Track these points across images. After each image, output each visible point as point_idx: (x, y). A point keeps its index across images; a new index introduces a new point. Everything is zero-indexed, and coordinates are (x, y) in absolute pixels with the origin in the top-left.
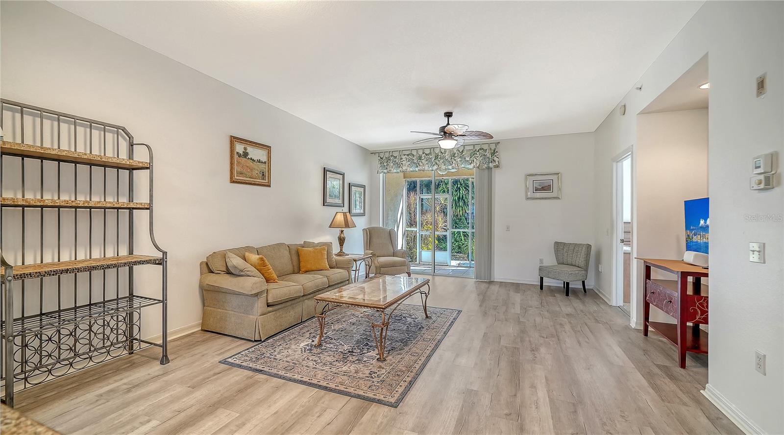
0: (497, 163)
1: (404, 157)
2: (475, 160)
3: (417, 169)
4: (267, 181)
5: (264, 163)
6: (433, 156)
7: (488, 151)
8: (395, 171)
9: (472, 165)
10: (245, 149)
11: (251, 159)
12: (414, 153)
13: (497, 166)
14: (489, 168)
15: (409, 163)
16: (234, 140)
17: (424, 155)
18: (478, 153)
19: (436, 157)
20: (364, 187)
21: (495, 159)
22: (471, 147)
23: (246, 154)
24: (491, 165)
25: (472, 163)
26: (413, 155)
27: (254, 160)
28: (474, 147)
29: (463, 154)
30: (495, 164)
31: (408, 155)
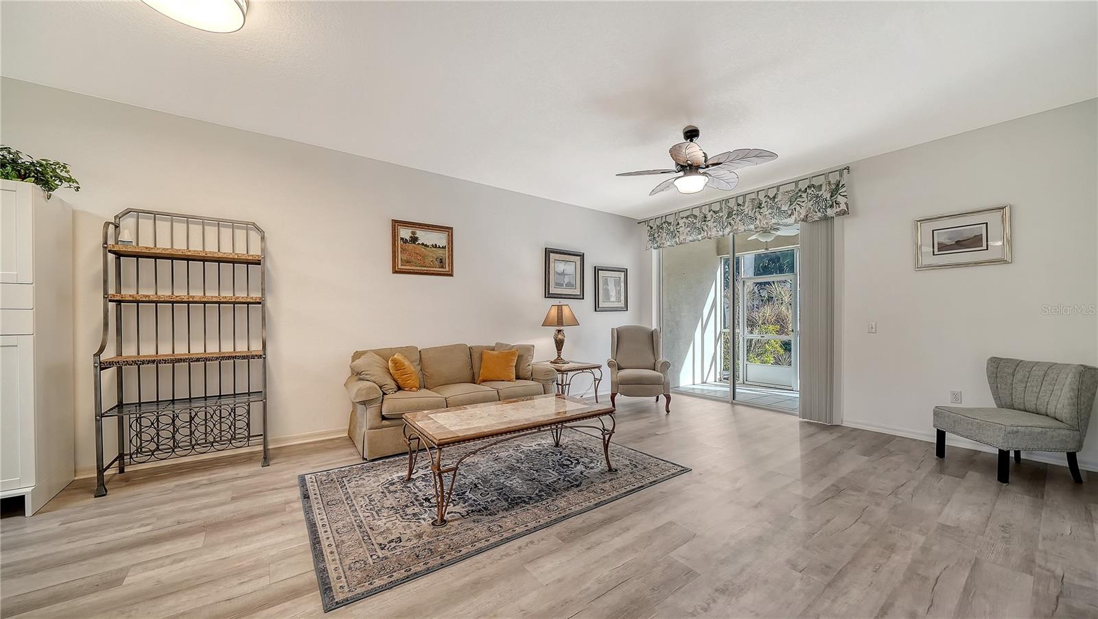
0: (843, 207)
1: (681, 222)
2: (798, 208)
3: (700, 237)
4: (447, 269)
5: (443, 248)
6: (724, 214)
7: (824, 188)
8: (669, 243)
9: (793, 217)
10: (413, 233)
11: (423, 244)
12: (696, 212)
13: (844, 213)
14: (826, 218)
15: (689, 229)
16: (396, 224)
17: (711, 212)
18: (804, 195)
19: (730, 215)
20: (626, 271)
21: (840, 199)
22: (792, 186)
23: (414, 239)
24: (830, 212)
25: (792, 213)
26: (695, 217)
27: (426, 246)
28: (797, 186)
29: (776, 200)
30: (838, 210)
31: (687, 218)
